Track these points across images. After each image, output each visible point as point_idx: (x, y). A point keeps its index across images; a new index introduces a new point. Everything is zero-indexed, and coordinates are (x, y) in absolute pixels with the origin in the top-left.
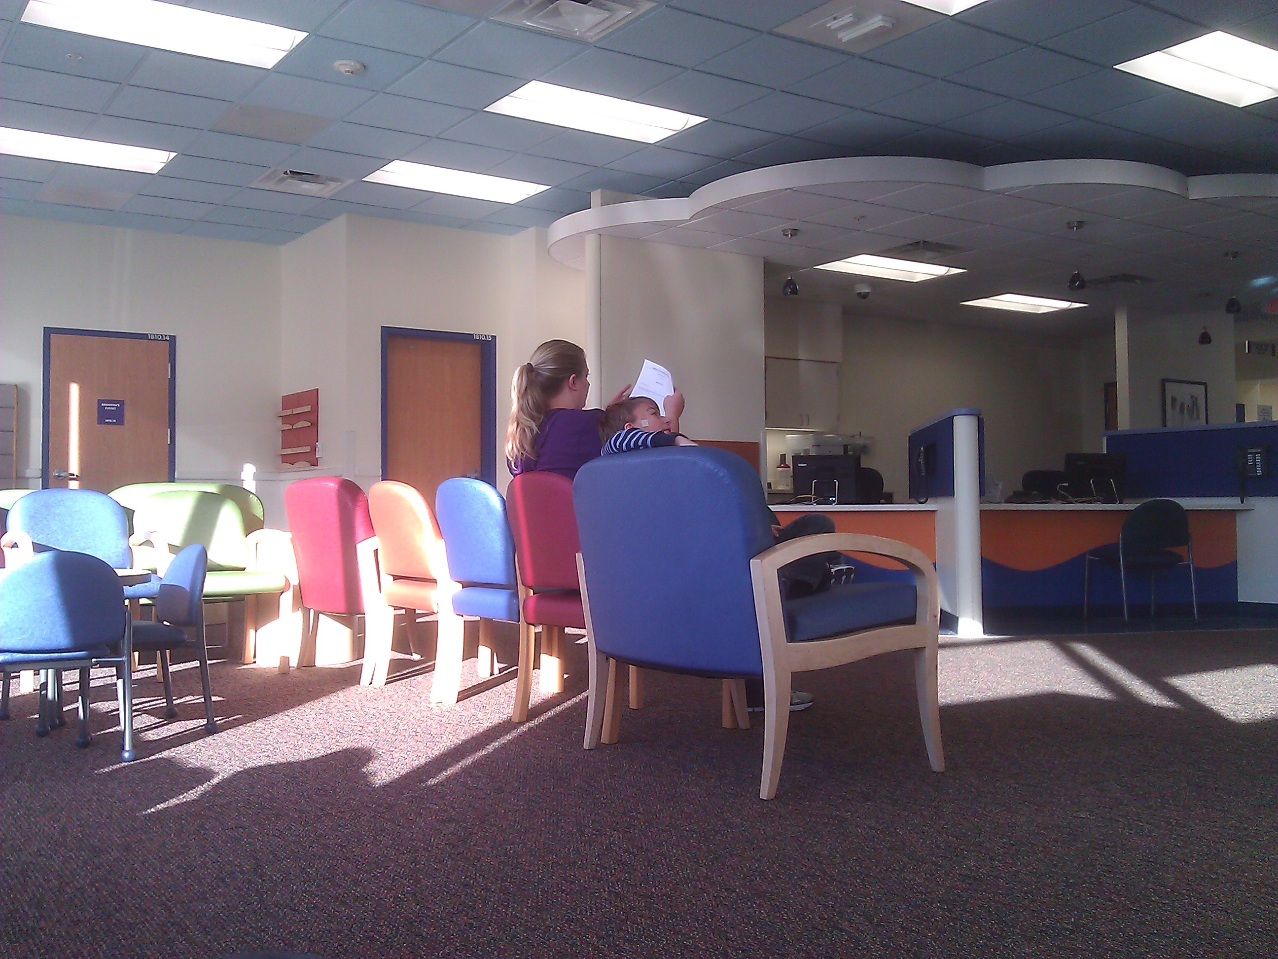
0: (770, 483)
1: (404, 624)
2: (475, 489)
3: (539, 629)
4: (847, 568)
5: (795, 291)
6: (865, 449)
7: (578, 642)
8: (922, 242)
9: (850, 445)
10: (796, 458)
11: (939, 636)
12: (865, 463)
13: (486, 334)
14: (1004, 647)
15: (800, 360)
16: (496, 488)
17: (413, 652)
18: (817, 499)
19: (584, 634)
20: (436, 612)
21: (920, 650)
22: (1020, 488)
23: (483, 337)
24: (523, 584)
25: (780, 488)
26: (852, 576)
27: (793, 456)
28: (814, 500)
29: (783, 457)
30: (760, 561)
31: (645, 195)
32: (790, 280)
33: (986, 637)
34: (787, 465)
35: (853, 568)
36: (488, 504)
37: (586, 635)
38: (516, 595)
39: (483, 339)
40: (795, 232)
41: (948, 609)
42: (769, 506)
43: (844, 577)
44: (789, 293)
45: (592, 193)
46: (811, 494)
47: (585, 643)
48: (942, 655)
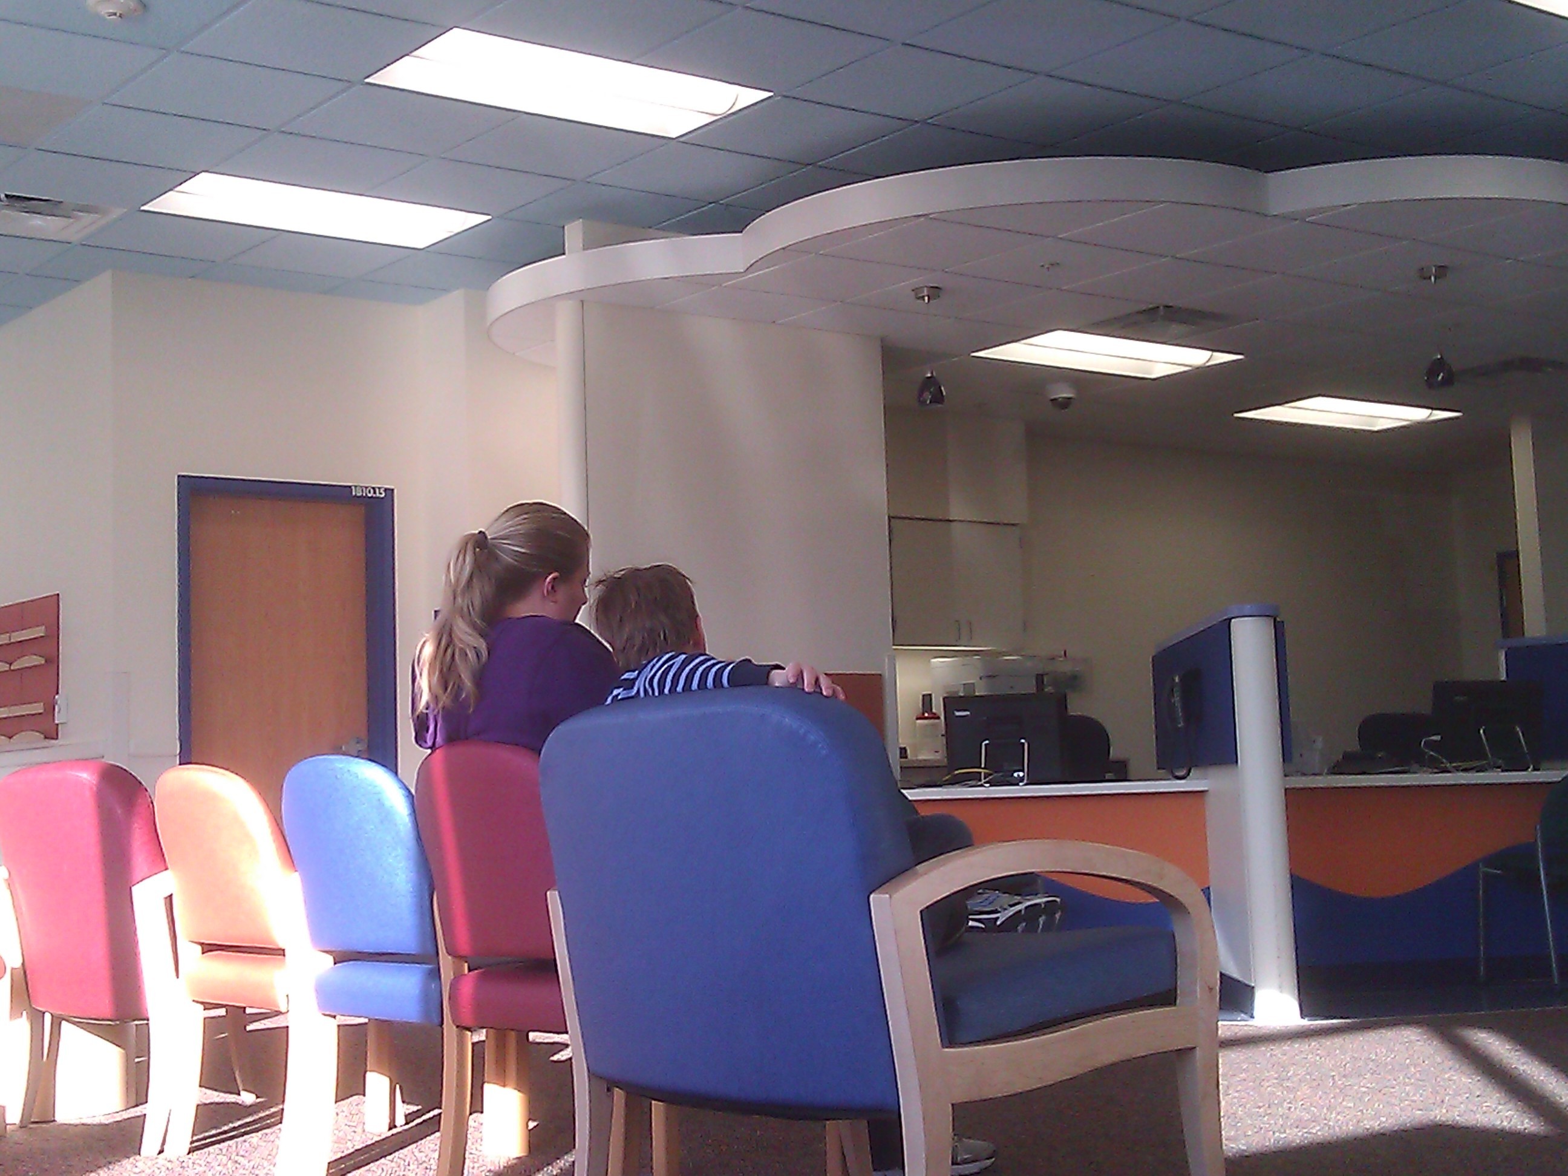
0: (905, 749)
1: (223, 1035)
2: (357, 777)
3: (481, 1036)
4: (1048, 902)
5: (938, 398)
6: (1074, 681)
7: (555, 1058)
8: (1161, 308)
9: (1047, 674)
10: (951, 702)
11: (1220, 1023)
12: (1077, 707)
13: (373, 486)
14: (1338, 1041)
15: (951, 521)
16: (396, 773)
17: (241, 1088)
18: (991, 775)
19: (566, 1042)
20: (283, 1010)
21: (1186, 1052)
22: (1353, 745)
23: (370, 492)
24: (448, 953)
25: (920, 758)
26: (1057, 916)
27: (944, 699)
28: (985, 778)
29: (927, 699)
30: (887, 896)
31: (663, 229)
32: (928, 378)
33: (1306, 1022)
34: (935, 714)
35: (1058, 900)
36: (380, 804)
37: (569, 1043)
38: (436, 973)
39: (369, 495)
40: (935, 291)
41: (1235, 974)
42: (903, 791)
43: (1041, 920)
44: (928, 402)
45: (566, 227)
46: (980, 767)
47: (566, 1060)
48: (1227, 1060)
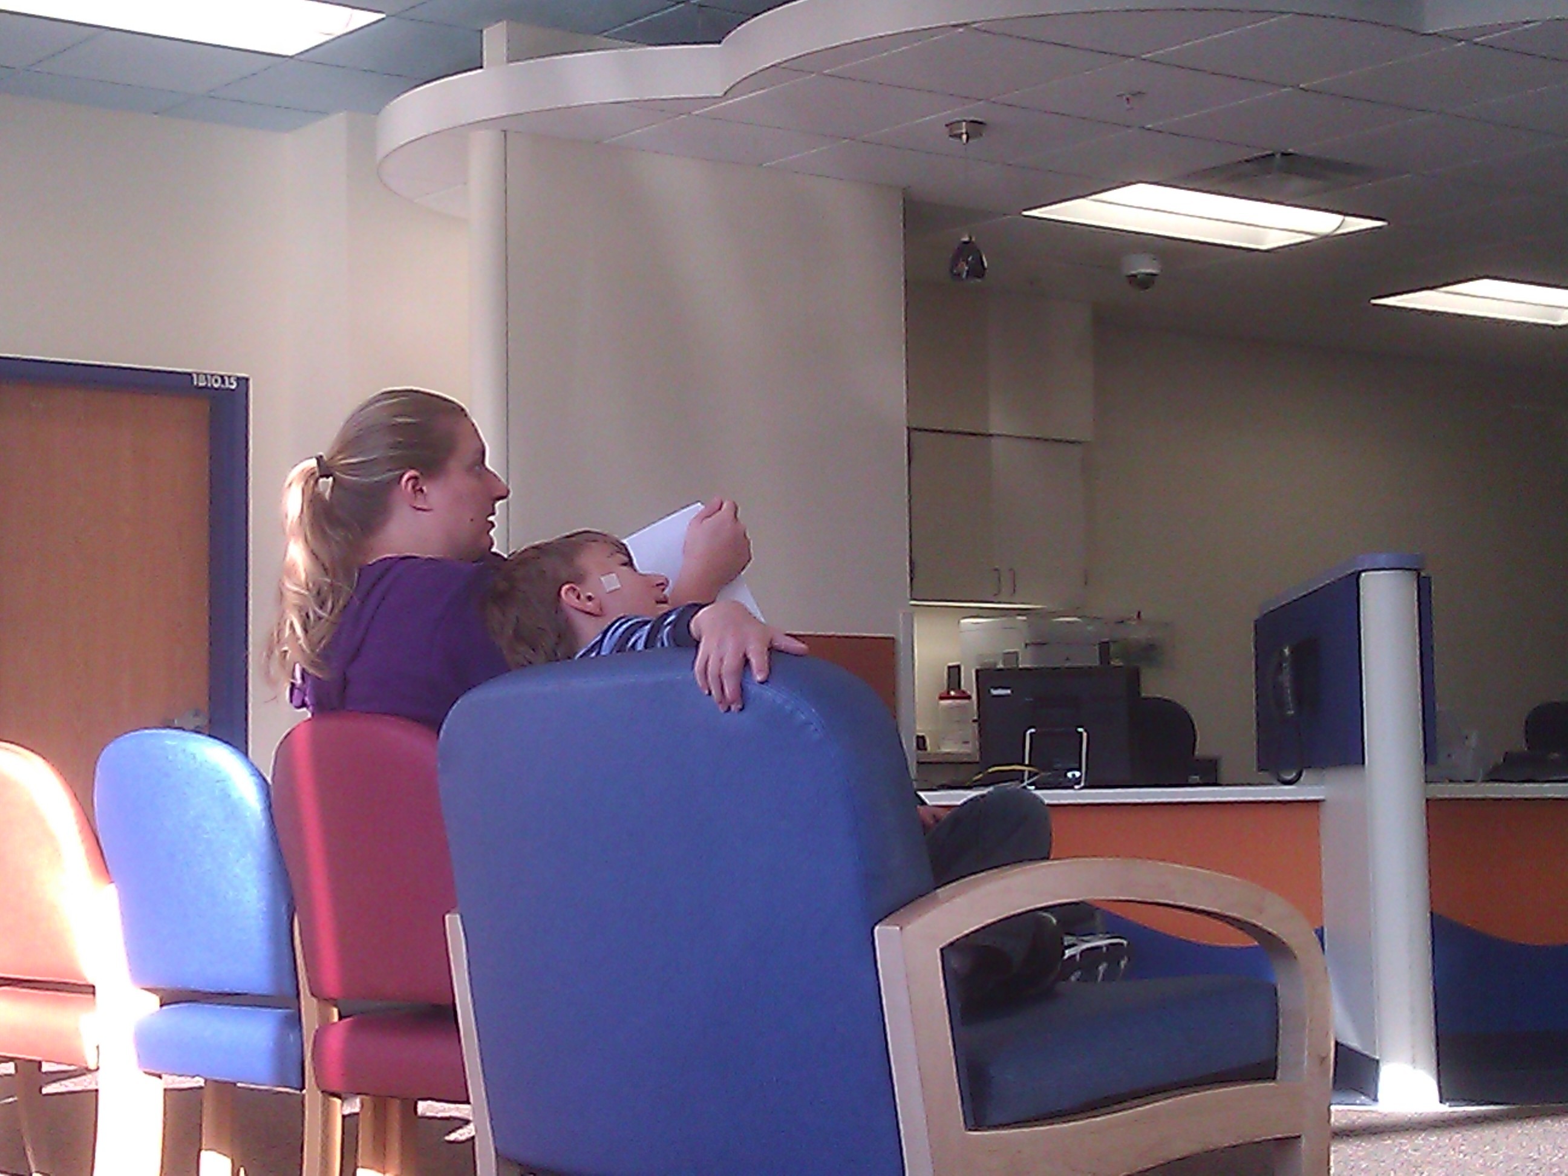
0: (923, 737)
1: (11, 1100)
2: (194, 758)
3: (354, 1106)
5: (978, 270)
6: (1150, 652)
7: (452, 1137)
8: (1278, 156)
9: (1114, 642)
10: (986, 676)
11: (1333, 1108)
12: (1153, 686)
13: (222, 373)
14: (1488, 1133)
15: (991, 435)
16: (246, 754)
17: (33, 1169)
18: (1036, 774)
19: (466, 1117)
20: (92, 1067)
21: (1288, 1142)
22: (1520, 745)
23: (216, 381)
24: (313, 994)
25: (945, 750)
27: (977, 671)
28: (1029, 779)
29: (954, 671)
30: (898, 928)
31: (617, 36)
32: (965, 243)
33: (1446, 1109)
34: (964, 692)
35: (1125, 942)
36: (226, 795)
37: (471, 1118)
38: (295, 1021)
39: (216, 386)
40: (977, 126)
41: (1354, 1043)
42: (922, 794)
44: (964, 275)
45: (485, 32)
46: (1023, 764)
47: (468, 1140)
48: (1341, 1154)
